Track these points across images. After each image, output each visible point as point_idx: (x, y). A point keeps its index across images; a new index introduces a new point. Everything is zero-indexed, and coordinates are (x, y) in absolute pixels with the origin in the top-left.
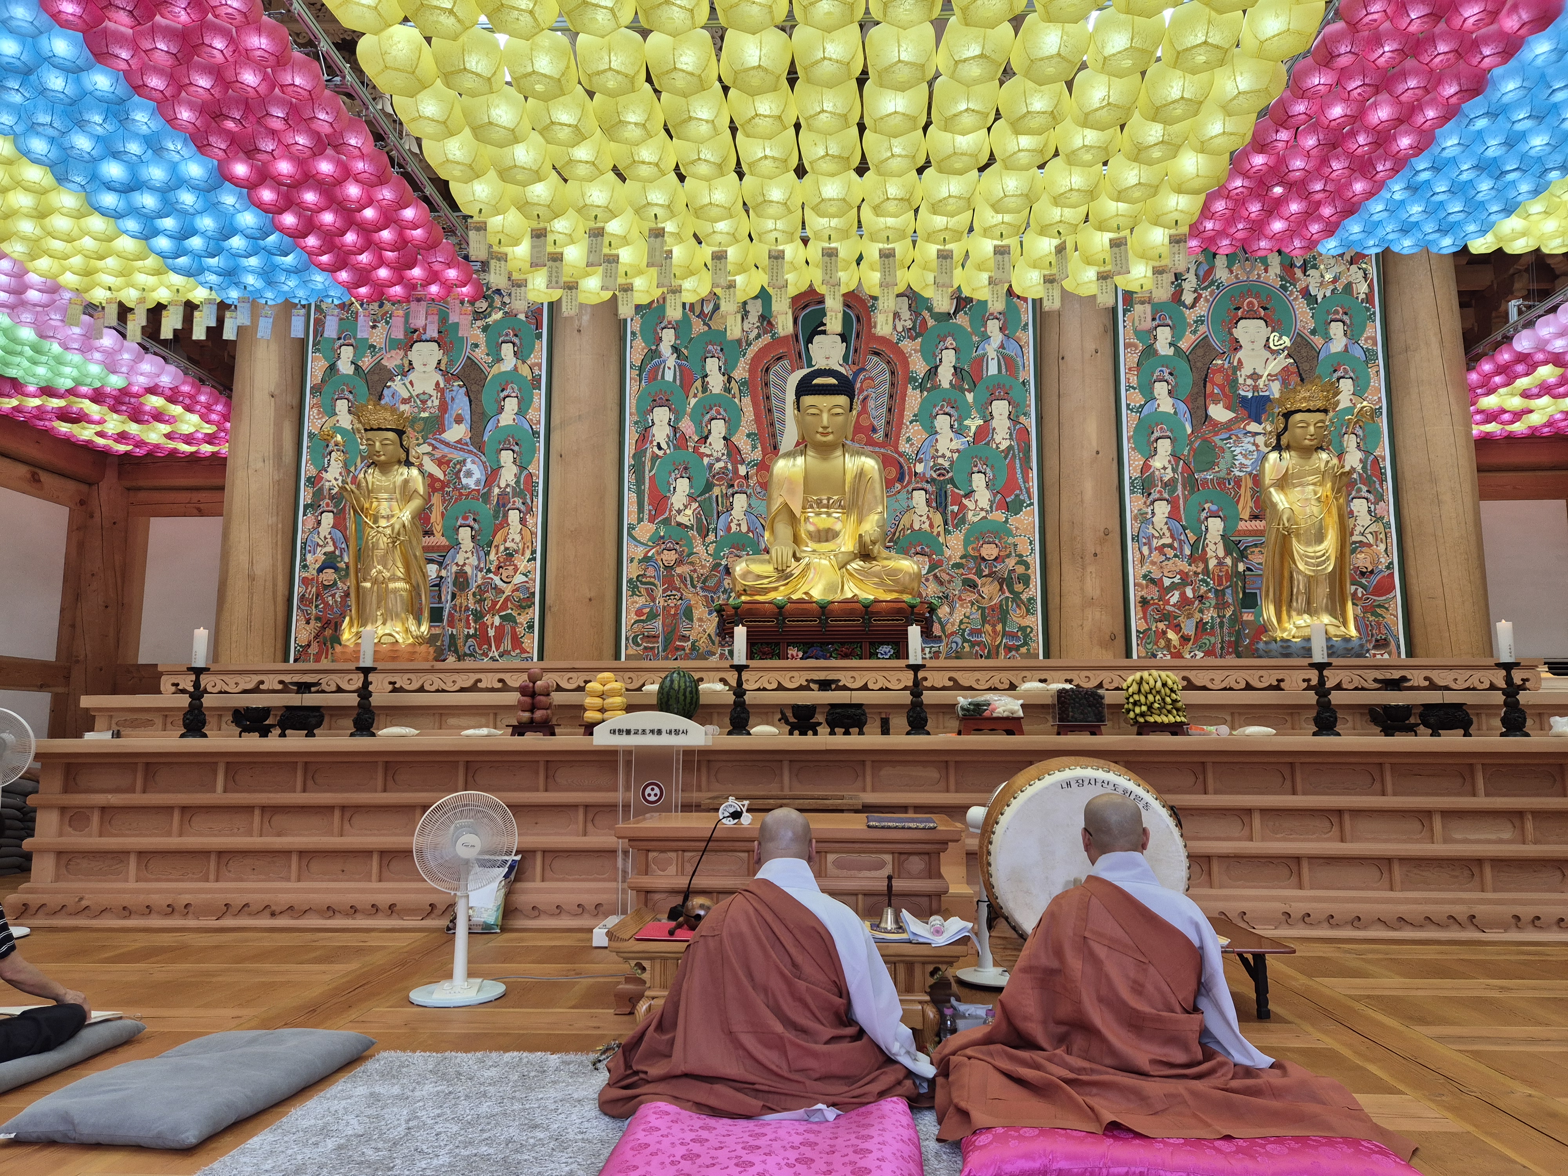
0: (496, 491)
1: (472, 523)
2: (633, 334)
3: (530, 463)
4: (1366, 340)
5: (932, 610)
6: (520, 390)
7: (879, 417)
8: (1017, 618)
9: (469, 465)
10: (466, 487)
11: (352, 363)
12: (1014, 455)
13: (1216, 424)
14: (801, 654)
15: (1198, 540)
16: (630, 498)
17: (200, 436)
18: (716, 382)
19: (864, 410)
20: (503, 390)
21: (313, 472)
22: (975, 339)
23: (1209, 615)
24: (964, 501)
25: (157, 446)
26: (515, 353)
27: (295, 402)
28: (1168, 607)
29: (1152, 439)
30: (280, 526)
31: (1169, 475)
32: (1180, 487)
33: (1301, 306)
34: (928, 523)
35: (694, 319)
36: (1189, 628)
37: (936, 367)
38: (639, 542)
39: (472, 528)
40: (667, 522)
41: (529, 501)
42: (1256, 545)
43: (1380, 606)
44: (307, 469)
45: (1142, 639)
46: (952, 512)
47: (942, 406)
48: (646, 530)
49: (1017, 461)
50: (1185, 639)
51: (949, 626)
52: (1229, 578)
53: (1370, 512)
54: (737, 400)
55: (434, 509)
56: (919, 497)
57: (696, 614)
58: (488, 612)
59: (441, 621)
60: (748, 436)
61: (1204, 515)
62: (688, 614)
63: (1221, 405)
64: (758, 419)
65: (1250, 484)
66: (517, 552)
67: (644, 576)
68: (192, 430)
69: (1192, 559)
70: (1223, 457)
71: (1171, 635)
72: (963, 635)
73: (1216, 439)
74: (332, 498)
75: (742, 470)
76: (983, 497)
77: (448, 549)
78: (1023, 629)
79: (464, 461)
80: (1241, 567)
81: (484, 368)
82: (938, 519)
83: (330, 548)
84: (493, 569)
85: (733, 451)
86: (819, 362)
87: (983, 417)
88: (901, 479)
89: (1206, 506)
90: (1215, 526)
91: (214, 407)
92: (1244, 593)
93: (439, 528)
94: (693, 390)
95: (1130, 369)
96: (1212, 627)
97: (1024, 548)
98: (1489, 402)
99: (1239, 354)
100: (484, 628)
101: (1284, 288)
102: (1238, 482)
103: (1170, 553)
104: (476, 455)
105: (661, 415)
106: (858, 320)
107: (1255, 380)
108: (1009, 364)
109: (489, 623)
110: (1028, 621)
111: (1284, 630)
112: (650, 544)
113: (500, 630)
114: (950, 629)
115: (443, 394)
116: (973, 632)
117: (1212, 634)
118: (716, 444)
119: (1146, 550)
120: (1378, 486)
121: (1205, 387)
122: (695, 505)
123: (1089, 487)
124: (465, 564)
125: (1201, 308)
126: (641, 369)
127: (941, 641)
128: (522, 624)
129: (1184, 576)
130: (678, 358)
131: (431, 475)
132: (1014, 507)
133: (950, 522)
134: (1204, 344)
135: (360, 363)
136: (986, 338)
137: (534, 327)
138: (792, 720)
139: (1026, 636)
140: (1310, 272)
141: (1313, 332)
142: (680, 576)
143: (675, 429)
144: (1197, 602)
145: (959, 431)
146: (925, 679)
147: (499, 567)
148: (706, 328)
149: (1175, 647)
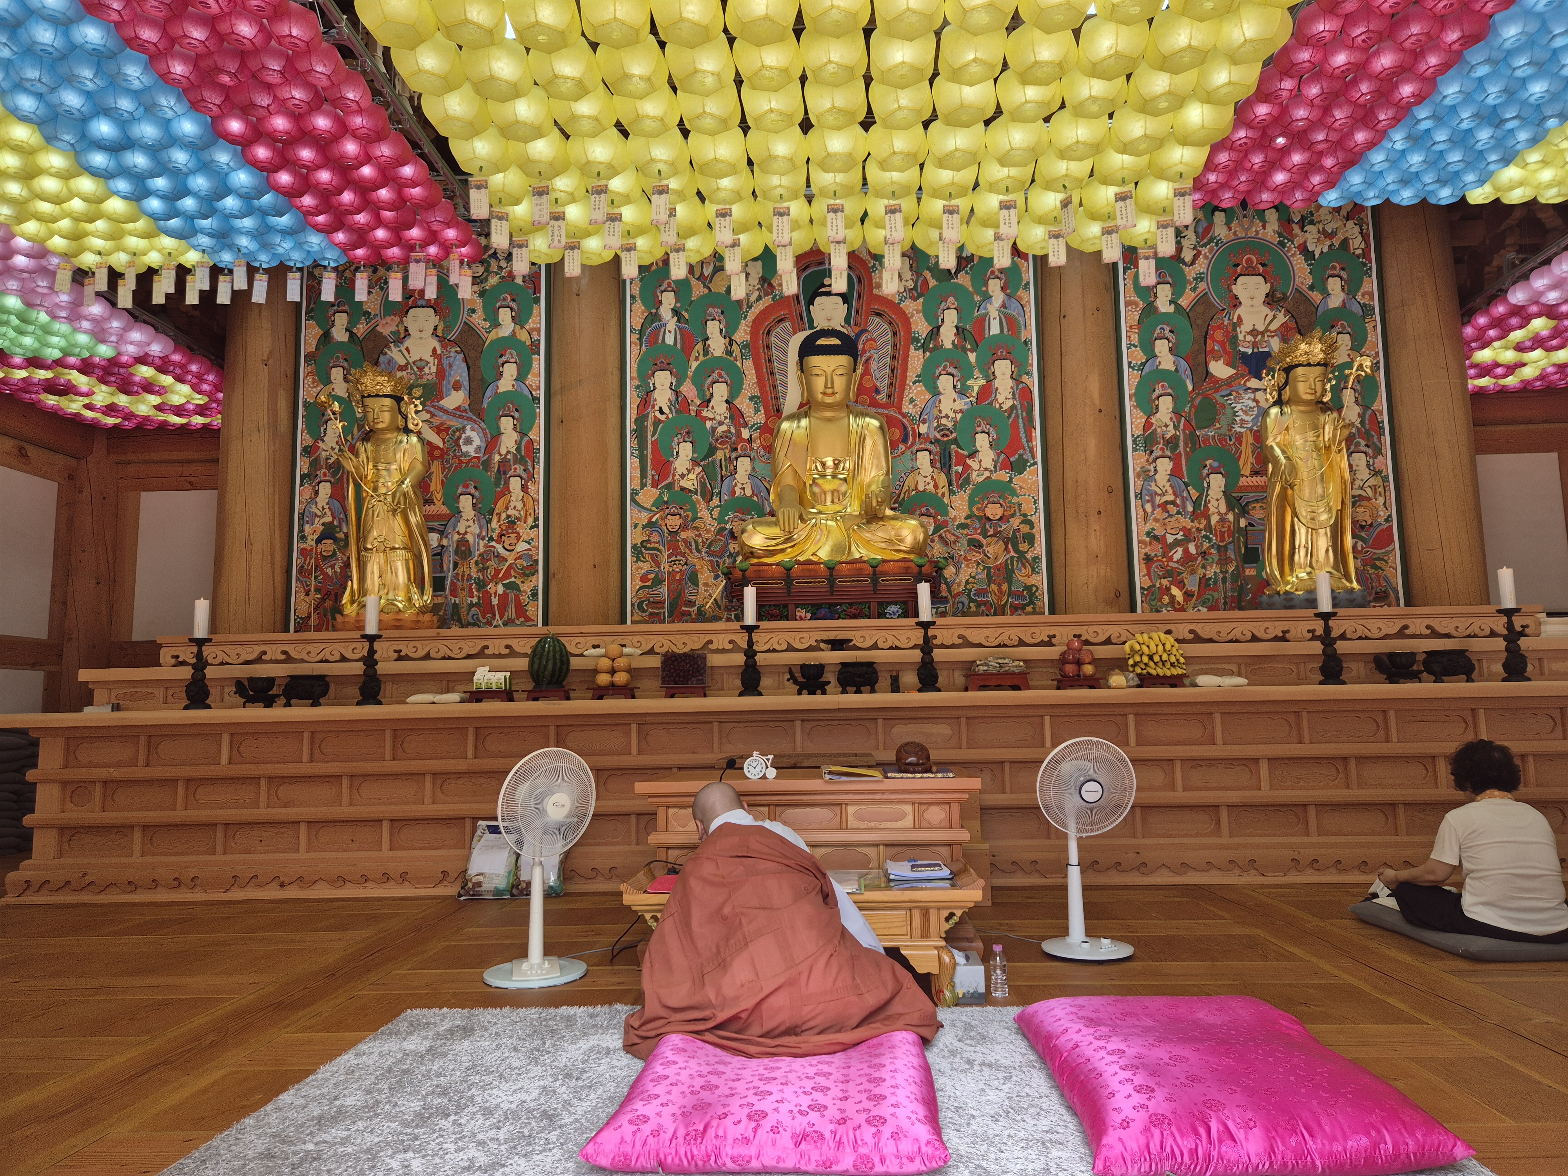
0: (497, 458)
1: (473, 491)
2: (633, 297)
3: (530, 429)
4: (1363, 295)
5: (939, 570)
6: (518, 355)
7: (882, 379)
8: (1022, 576)
9: (469, 432)
10: (466, 454)
11: (347, 330)
12: (1017, 416)
13: (1216, 380)
14: (809, 615)
15: (1200, 497)
16: (632, 464)
17: (191, 407)
18: (717, 345)
19: (866, 372)
20: (501, 356)
21: (309, 441)
22: (977, 298)
23: (1212, 571)
24: (969, 462)
25: (146, 418)
26: (513, 318)
27: (290, 371)
28: (1171, 564)
29: (1154, 397)
30: (277, 497)
31: (1170, 432)
32: (1181, 444)
33: (1299, 263)
34: (932, 484)
35: (694, 282)
36: (1192, 584)
37: (939, 328)
38: (643, 507)
39: (473, 496)
40: (670, 487)
41: (530, 468)
42: (1257, 501)
43: (1379, 559)
44: (303, 438)
45: (1146, 596)
46: (957, 472)
47: (945, 367)
48: (649, 496)
49: (1020, 421)
50: (1188, 595)
51: (955, 586)
52: (1231, 534)
53: (1368, 466)
54: (739, 363)
55: (433, 477)
56: (924, 459)
57: (702, 579)
58: (491, 581)
59: (443, 590)
60: (751, 399)
61: (1205, 471)
62: (694, 579)
63: (1221, 362)
64: (760, 382)
65: (1251, 440)
66: (519, 519)
67: (648, 541)
68: (183, 401)
69: (1194, 516)
70: (1224, 414)
71: (1175, 591)
72: (969, 595)
73: (1217, 396)
74: (329, 467)
75: (745, 433)
76: (986, 456)
77: (449, 518)
78: (1028, 588)
79: (464, 428)
80: (1243, 523)
81: (483, 333)
82: (942, 479)
83: (328, 519)
84: (495, 537)
85: (736, 415)
86: (821, 323)
87: (986, 377)
88: (905, 440)
89: (1208, 463)
90: (1217, 483)
91: (205, 377)
92: (1246, 548)
93: (439, 496)
94: (694, 354)
95: (1131, 327)
96: (1215, 583)
97: (1027, 507)
98: (1484, 356)
99: (1239, 311)
100: (487, 596)
101: (1282, 244)
102: (1239, 437)
103: (1173, 509)
104: (475, 422)
105: (663, 380)
106: (860, 281)
107: (1255, 337)
108: (1011, 324)
109: (492, 591)
110: (1034, 580)
111: (1288, 583)
112: (654, 509)
113: (503, 598)
114: (956, 589)
115: (440, 361)
116: (979, 592)
117: (1215, 589)
118: (718, 407)
119: (1148, 508)
120: (1376, 440)
121: (1205, 344)
122: (698, 470)
123: (1092, 444)
124: (466, 533)
125: (1200, 265)
126: (641, 333)
127: (947, 602)
128: (525, 592)
129: (1187, 532)
130: (679, 321)
131: (429, 443)
132: (1018, 467)
133: (954, 482)
134: (1203, 300)
135: (355, 330)
136: (987, 297)
137: (531, 291)
138: (801, 679)
139: (1032, 595)
140: (1308, 228)
141: (1312, 288)
142: (685, 541)
143: (677, 393)
144: (1200, 558)
145: (962, 392)
146: (935, 637)
147: (501, 535)
148: (706, 291)
149: (1179, 603)
